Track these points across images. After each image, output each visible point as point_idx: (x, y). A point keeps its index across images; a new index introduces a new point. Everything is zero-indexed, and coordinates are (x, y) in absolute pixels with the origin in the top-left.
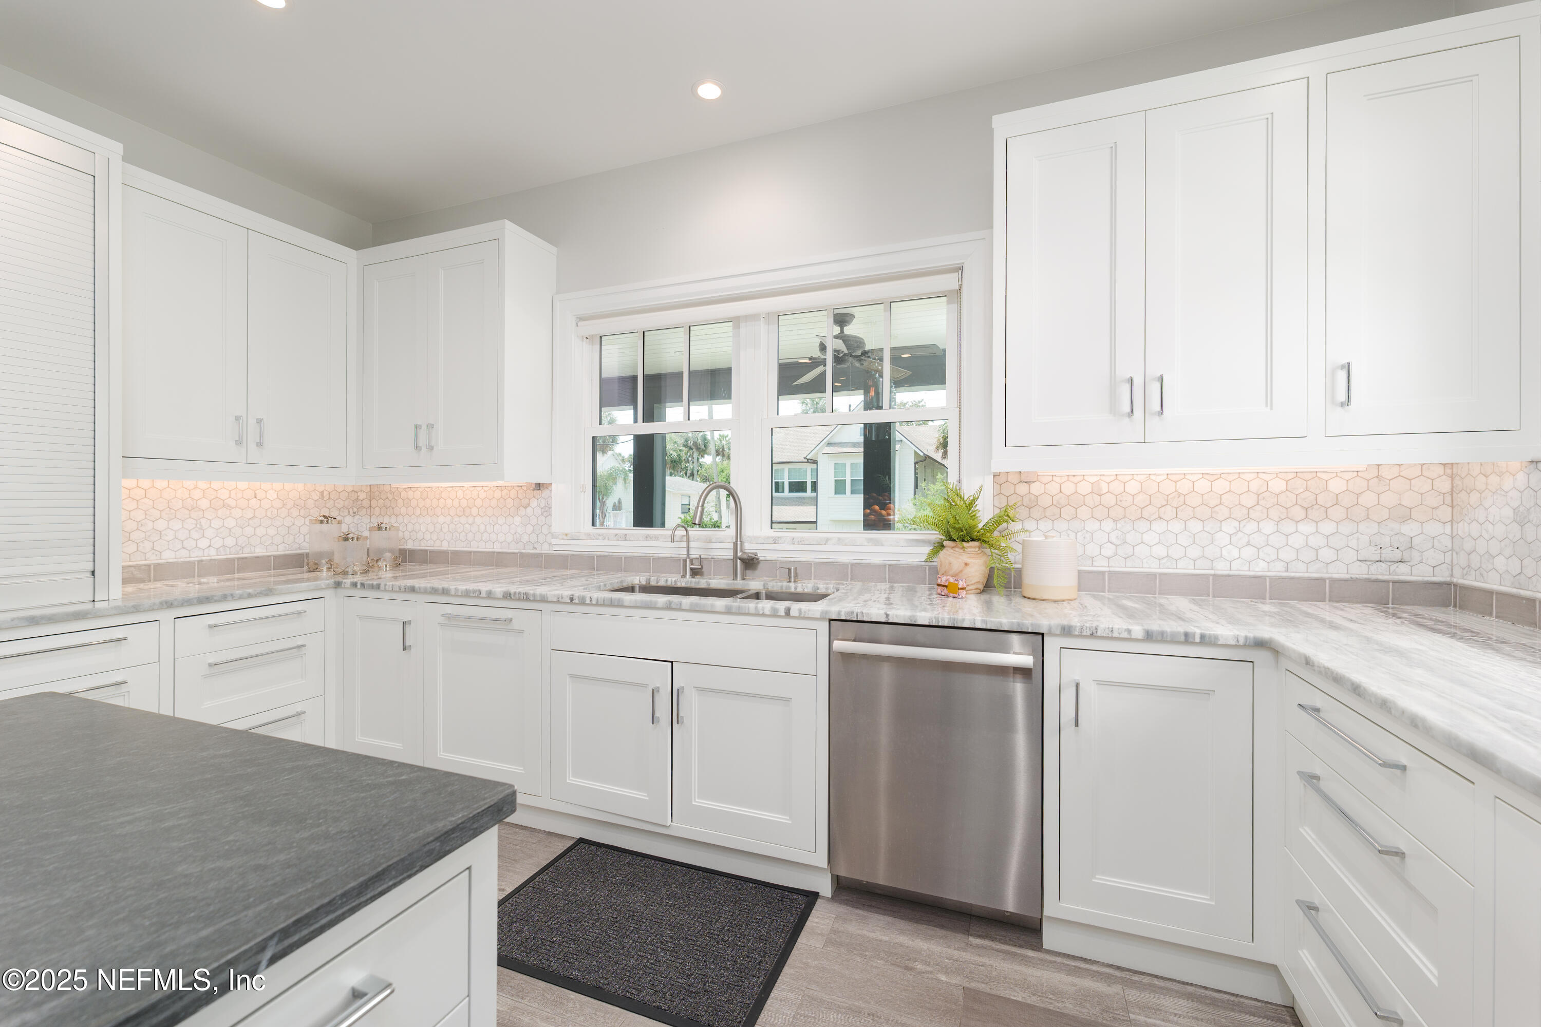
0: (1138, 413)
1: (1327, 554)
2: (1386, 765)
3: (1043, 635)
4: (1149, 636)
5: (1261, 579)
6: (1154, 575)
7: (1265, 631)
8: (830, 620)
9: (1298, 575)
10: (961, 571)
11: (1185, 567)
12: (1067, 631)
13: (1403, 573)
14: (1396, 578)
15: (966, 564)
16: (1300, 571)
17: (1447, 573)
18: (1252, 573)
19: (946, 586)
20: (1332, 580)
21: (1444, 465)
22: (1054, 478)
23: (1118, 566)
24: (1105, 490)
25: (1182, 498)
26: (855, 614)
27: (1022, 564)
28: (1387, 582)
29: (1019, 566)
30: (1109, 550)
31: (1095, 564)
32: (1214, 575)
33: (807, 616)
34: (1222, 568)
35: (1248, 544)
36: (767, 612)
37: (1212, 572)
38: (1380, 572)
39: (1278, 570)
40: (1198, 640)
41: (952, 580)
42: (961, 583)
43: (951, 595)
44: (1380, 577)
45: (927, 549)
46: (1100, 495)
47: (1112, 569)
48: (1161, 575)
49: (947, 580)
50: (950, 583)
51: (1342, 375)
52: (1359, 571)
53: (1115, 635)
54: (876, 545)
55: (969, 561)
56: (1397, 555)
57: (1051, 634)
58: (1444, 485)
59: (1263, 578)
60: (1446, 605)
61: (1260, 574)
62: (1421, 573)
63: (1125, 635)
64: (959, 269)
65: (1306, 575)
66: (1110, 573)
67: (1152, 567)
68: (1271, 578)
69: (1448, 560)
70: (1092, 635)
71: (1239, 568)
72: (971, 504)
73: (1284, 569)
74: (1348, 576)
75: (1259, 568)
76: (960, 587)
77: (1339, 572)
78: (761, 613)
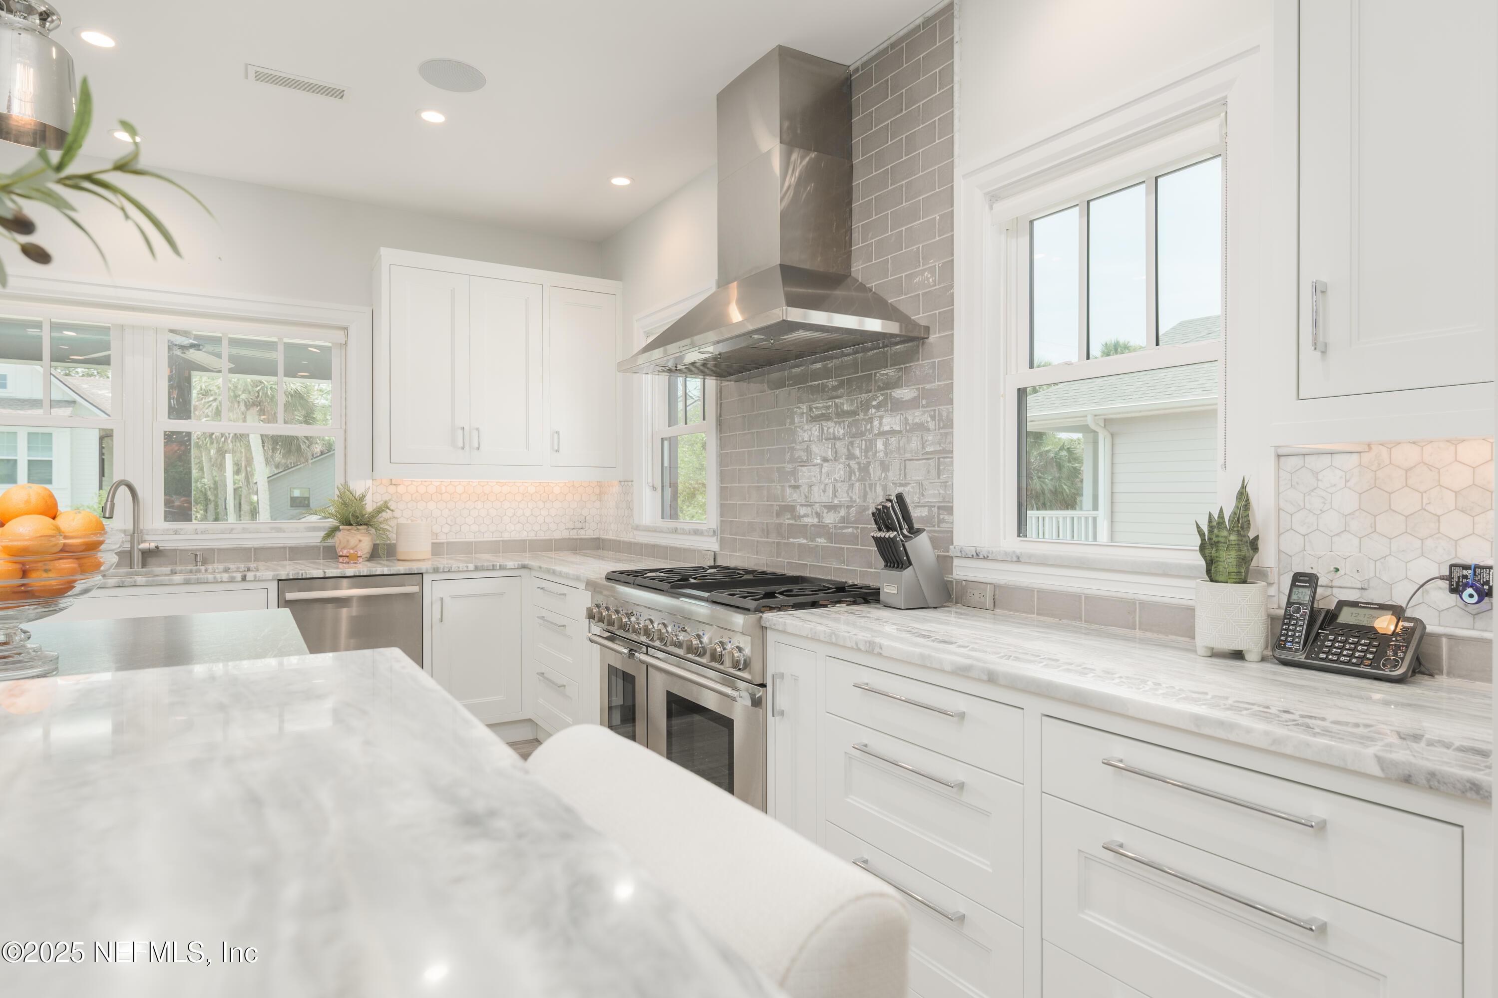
0: (467, 448)
1: (553, 526)
2: (560, 595)
3: (422, 574)
4: (477, 569)
5: (524, 541)
6: (472, 543)
7: (526, 562)
8: (279, 580)
9: (541, 538)
10: (356, 546)
11: (488, 537)
12: (436, 570)
13: (583, 534)
14: (580, 537)
15: (360, 541)
16: (542, 536)
17: (598, 534)
18: (520, 538)
19: (348, 556)
20: (556, 540)
21: (597, 482)
22: (413, 483)
23: (452, 538)
24: (444, 491)
25: (486, 496)
26: (300, 574)
27: (397, 540)
28: (577, 539)
29: (395, 542)
30: (446, 529)
31: (438, 538)
32: (503, 541)
33: (261, 579)
34: (506, 537)
35: (519, 522)
36: (225, 580)
37: (501, 539)
38: (574, 534)
39: (532, 536)
40: (498, 568)
41: (352, 551)
42: (359, 553)
43: (352, 562)
44: (574, 537)
45: (322, 534)
46: (441, 494)
47: (448, 540)
48: (476, 542)
49: (348, 552)
50: (350, 554)
51: (556, 436)
52: (566, 534)
53: (461, 569)
54: (278, 532)
55: (361, 538)
56: (580, 525)
57: (427, 572)
58: (597, 491)
59: (525, 541)
60: (598, 549)
61: (524, 538)
62: (589, 534)
63: (465, 569)
64: (346, 329)
65: (545, 538)
66: (448, 543)
67: (470, 538)
68: (529, 540)
69: (598, 527)
70: (449, 571)
71: (515, 536)
72: (362, 499)
73: (534, 535)
74: (561, 537)
75: (524, 536)
76: (359, 555)
77: (558, 535)
78: (219, 581)
